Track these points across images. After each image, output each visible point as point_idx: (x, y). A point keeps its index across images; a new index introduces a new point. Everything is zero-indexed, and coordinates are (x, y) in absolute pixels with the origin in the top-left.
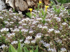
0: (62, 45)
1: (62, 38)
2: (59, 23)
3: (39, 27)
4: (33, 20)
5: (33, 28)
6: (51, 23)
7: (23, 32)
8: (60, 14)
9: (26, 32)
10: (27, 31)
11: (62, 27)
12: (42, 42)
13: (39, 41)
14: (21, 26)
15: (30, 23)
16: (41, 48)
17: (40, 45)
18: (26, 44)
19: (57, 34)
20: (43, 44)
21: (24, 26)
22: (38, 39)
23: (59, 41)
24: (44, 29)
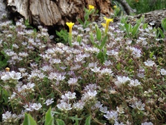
0: (145, 113)
1: (146, 98)
2: (138, 60)
3: (92, 70)
4: (76, 51)
5: (76, 71)
6: (119, 59)
7: (54, 80)
8: (140, 38)
9: (61, 81)
10: (64, 78)
11: (143, 70)
12: (98, 105)
13: (93, 104)
14: (47, 66)
15: (68, 59)
16: (96, 120)
17: (94, 114)
18: (63, 112)
19: (133, 88)
20: (100, 112)
21: (54, 64)
22: (91, 100)
23: (138, 106)
24: (104, 75)
